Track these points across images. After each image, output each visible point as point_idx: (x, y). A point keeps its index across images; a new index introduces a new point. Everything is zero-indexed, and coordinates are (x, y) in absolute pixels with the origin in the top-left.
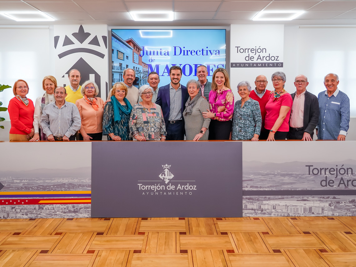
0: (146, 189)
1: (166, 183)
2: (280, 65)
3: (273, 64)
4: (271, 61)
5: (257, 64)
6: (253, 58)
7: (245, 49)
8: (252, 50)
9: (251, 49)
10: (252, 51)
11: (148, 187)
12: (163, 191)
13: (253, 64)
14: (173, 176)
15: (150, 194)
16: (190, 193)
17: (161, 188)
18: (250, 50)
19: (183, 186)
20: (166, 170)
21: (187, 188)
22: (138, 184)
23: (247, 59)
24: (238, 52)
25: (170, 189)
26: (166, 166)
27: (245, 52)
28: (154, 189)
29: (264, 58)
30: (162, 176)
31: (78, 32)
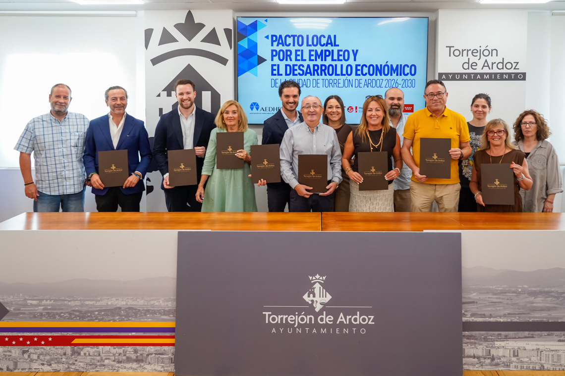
0: (279, 322)
1: (317, 310)
2: (520, 76)
3: (509, 74)
4: (505, 71)
5: (482, 75)
6: (475, 64)
7: (463, 51)
8: (474, 51)
9: (472, 50)
10: (474, 54)
11: (282, 319)
12: (310, 325)
13: (476, 74)
14: (329, 297)
15: (285, 331)
16: (363, 331)
17: (307, 320)
18: (470, 52)
19: (348, 317)
20: (317, 286)
21: (355, 320)
22: (264, 313)
23: (466, 66)
24: (450, 56)
25: (324, 322)
26: (316, 279)
27: (462, 56)
28: (293, 322)
29: (495, 65)
30: (309, 296)
31: (184, 23)
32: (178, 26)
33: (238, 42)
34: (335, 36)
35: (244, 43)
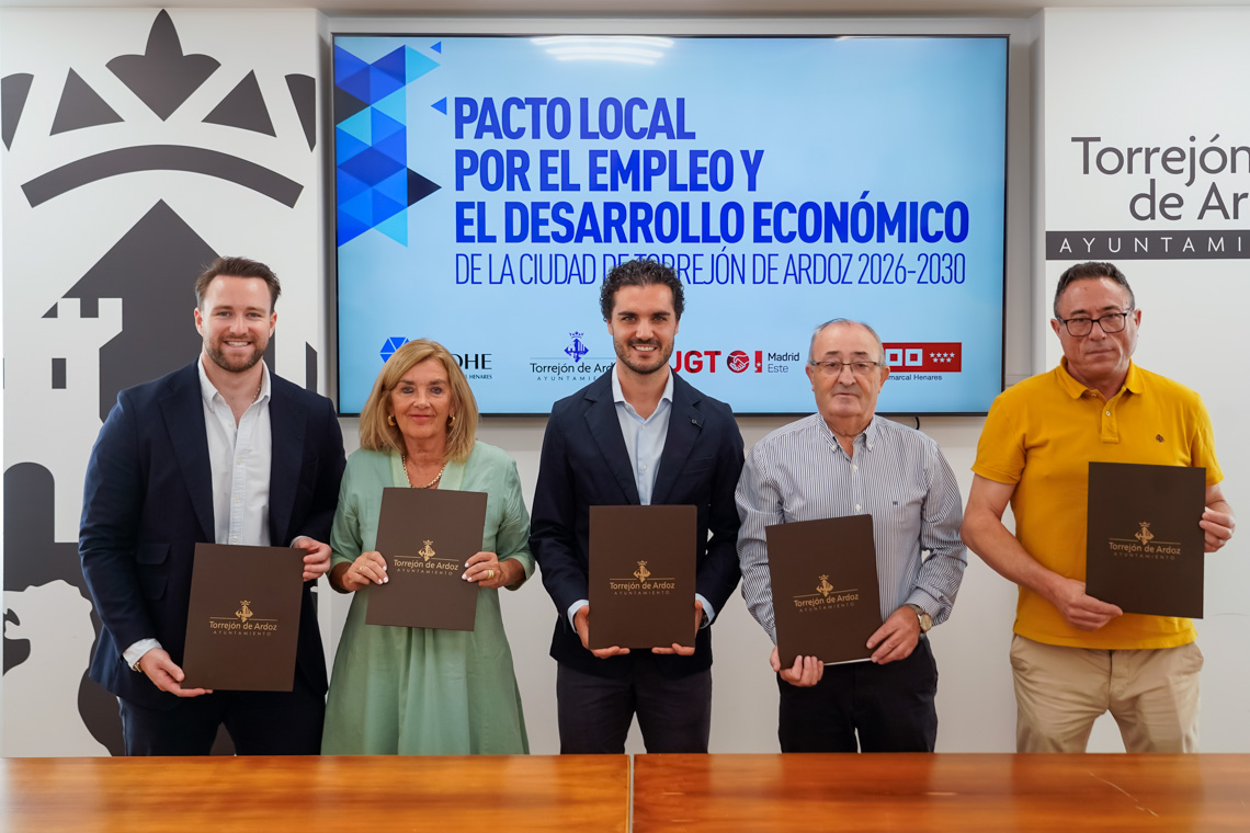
5: (1200, 238)
6: (1174, 201)
9: (1162, 152)
23: (1143, 207)
24: (1086, 171)
27: (1130, 171)
29: (1244, 205)
31: (143, 54)
32: (122, 67)
33: (338, 121)
34: (681, 102)
35: (359, 127)
